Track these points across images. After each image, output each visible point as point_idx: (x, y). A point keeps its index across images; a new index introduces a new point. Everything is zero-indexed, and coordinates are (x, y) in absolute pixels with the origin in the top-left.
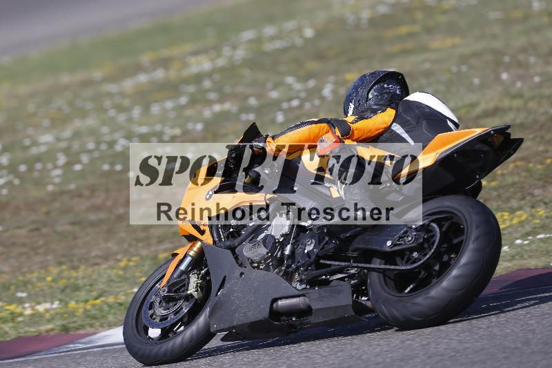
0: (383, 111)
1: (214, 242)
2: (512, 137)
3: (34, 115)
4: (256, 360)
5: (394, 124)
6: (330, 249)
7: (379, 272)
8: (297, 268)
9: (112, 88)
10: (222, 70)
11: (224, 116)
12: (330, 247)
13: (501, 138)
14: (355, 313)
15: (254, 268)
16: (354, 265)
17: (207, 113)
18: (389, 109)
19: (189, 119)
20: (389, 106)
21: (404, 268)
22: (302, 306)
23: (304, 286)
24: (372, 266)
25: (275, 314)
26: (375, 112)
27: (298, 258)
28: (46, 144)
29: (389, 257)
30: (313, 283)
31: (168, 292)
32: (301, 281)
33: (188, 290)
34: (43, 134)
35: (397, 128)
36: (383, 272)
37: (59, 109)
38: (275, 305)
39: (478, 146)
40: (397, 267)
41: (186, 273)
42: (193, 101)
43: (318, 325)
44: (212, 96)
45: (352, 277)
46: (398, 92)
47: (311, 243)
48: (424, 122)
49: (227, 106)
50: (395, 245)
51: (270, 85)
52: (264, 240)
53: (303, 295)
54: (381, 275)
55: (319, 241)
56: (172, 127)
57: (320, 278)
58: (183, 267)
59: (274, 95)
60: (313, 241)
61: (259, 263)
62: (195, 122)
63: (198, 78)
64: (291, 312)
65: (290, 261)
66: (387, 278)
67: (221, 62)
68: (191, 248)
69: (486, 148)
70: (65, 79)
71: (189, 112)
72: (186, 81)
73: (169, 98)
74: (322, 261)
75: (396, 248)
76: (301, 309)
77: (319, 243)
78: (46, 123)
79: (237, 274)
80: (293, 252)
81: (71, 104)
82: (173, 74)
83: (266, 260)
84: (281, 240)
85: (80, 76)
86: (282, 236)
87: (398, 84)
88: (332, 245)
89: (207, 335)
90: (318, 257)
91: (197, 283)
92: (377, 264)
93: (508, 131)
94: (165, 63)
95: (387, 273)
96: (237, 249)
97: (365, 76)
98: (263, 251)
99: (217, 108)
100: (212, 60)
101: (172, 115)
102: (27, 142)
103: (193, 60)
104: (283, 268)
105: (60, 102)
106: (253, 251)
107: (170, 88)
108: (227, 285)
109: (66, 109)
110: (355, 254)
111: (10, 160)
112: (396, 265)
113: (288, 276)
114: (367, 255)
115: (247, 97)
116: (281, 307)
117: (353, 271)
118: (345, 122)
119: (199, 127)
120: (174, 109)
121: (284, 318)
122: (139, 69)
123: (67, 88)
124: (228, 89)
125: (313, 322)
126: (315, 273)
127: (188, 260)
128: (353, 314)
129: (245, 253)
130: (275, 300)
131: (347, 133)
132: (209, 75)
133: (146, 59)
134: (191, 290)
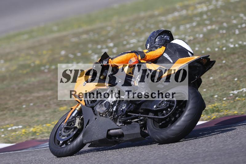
0: (160, 47)
1: (86, 104)
2: (211, 60)
3: (128, 30)
4: (226, 140)
5: (165, 53)
6: (132, 108)
7: (152, 119)
8: (118, 116)
9: (163, 18)
10: (212, 10)
11: (212, 31)
12: (131, 108)
13: (206, 61)
14: (142, 136)
15: (101, 116)
16: (141, 115)
17: (205, 30)
18: (163, 47)
19: (197, 32)
20: (163, 45)
21: (161, 117)
22: (120, 133)
23: (121, 124)
24: (149, 116)
25: (109, 136)
26: (156, 48)
27: (119, 112)
28: (133, 43)
29: (156, 112)
30: (125, 123)
31: (66, 126)
32: (120, 122)
33: (75, 125)
34: (132, 39)
35: (166, 55)
36: (153, 119)
37: (139, 28)
38: (109, 132)
39: (196, 64)
40: (158, 117)
41: (75, 117)
42: (199, 25)
43: (127, 141)
44: (207, 22)
45: (141, 120)
46: (168, 39)
47: (125, 105)
48: (178, 53)
49: (214, 27)
50: (158, 107)
51: (233, 17)
52: (105, 104)
53: (120, 128)
54: (152, 120)
55: (128, 105)
56: (189, 36)
57: (127, 121)
58: (73, 115)
59: (235, 22)
60: (125, 104)
61: (103, 114)
62: (200, 34)
63: (201, 14)
64: (116, 135)
65: (115, 113)
66: (155, 122)
67: (211, 7)
68: (77, 107)
69: (199, 65)
70: (142, 14)
71: (197, 29)
72: (196, 16)
73: (188, 23)
74: (128, 114)
75: (158, 109)
76: (119, 134)
77: (128, 106)
78: (134, 34)
79: (94, 119)
80: (117, 109)
81: (145, 26)
82: (190, 12)
83: (105, 113)
84: (112, 104)
85: (149, 13)
86: (113, 102)
87: (168, 35)
88: (133, 107)
89: (82, 145)
90: (127, 112)
91: (79, 122)
92: (151, 115)
93: (209, 57)
94: (186, 7)
95: (155, 119)
96: (95, 107)
97: (154, 32)
98: (104, 109)
99: (209, 27)
100: (207, 6)
101: (189, 30)
102: (125, 43)
103: (198, 6)
104: (112, 116)
105: (139, 25)
106: (100, 109)
107: (189, 19)
108: (90, 123)
109: (142, 28)
110: (142, 111)
111: (117, 50)
112: (158, 116)
113: (115, 120)
114: (147, 112)
115: (222, 23)
116: (111, 133)
117: (141, 118)
118: (143, 52)
119: (201, 36)
120: (190, 28)
121: (113, 138)
122: (175, 10)
123: (143, 18)
124: (214, 19)
125: (124, 140)
126: (126, 118)
127: (76, 111)
128: (141, 137)
129: (97, 110)
130: (109, 130)
131: (144, 57)
132: (206, 13)
133: (178, 6)
134: (76, 125)
